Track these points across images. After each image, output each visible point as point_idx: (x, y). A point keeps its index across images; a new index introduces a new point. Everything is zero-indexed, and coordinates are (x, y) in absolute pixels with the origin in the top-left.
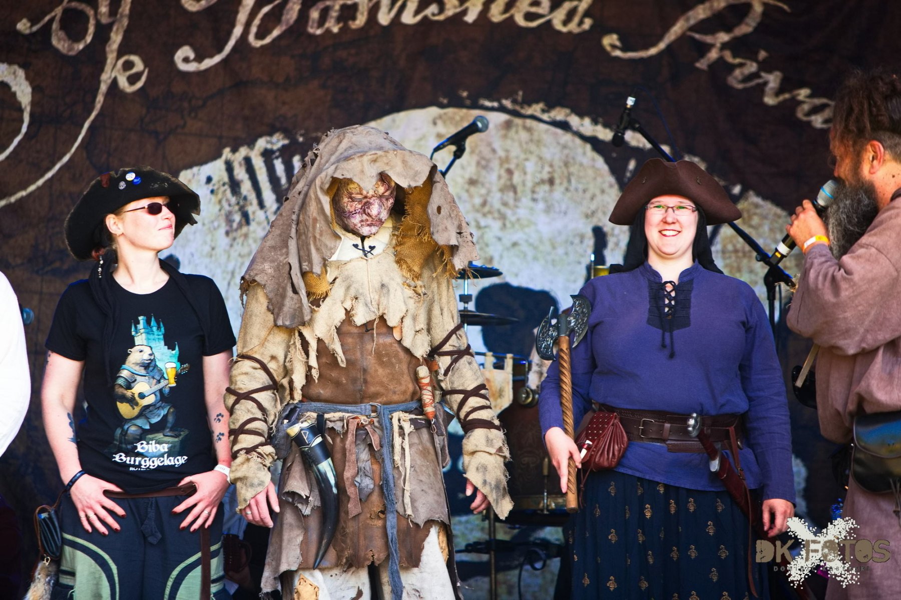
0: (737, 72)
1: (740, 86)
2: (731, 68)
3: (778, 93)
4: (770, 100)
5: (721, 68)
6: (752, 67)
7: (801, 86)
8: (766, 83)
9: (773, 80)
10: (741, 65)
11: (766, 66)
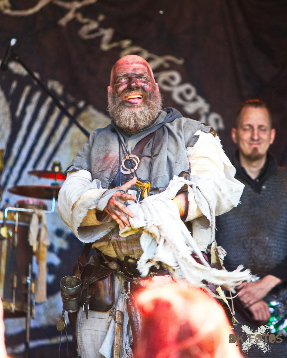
0: (85, 29)
1: (86, 37)
2: (81, 25)
3: (111, 42)
4: (105, 47)
5: (75, 24)
6: (94, 25)
7: (125, 38)
8: (102, 36)
9: (107, 34)
10: (87, 24)
11: (103, 25)
